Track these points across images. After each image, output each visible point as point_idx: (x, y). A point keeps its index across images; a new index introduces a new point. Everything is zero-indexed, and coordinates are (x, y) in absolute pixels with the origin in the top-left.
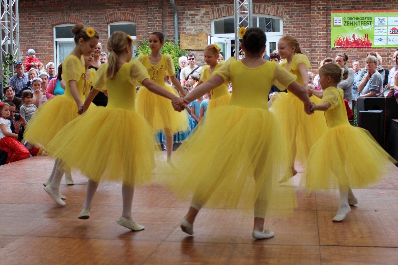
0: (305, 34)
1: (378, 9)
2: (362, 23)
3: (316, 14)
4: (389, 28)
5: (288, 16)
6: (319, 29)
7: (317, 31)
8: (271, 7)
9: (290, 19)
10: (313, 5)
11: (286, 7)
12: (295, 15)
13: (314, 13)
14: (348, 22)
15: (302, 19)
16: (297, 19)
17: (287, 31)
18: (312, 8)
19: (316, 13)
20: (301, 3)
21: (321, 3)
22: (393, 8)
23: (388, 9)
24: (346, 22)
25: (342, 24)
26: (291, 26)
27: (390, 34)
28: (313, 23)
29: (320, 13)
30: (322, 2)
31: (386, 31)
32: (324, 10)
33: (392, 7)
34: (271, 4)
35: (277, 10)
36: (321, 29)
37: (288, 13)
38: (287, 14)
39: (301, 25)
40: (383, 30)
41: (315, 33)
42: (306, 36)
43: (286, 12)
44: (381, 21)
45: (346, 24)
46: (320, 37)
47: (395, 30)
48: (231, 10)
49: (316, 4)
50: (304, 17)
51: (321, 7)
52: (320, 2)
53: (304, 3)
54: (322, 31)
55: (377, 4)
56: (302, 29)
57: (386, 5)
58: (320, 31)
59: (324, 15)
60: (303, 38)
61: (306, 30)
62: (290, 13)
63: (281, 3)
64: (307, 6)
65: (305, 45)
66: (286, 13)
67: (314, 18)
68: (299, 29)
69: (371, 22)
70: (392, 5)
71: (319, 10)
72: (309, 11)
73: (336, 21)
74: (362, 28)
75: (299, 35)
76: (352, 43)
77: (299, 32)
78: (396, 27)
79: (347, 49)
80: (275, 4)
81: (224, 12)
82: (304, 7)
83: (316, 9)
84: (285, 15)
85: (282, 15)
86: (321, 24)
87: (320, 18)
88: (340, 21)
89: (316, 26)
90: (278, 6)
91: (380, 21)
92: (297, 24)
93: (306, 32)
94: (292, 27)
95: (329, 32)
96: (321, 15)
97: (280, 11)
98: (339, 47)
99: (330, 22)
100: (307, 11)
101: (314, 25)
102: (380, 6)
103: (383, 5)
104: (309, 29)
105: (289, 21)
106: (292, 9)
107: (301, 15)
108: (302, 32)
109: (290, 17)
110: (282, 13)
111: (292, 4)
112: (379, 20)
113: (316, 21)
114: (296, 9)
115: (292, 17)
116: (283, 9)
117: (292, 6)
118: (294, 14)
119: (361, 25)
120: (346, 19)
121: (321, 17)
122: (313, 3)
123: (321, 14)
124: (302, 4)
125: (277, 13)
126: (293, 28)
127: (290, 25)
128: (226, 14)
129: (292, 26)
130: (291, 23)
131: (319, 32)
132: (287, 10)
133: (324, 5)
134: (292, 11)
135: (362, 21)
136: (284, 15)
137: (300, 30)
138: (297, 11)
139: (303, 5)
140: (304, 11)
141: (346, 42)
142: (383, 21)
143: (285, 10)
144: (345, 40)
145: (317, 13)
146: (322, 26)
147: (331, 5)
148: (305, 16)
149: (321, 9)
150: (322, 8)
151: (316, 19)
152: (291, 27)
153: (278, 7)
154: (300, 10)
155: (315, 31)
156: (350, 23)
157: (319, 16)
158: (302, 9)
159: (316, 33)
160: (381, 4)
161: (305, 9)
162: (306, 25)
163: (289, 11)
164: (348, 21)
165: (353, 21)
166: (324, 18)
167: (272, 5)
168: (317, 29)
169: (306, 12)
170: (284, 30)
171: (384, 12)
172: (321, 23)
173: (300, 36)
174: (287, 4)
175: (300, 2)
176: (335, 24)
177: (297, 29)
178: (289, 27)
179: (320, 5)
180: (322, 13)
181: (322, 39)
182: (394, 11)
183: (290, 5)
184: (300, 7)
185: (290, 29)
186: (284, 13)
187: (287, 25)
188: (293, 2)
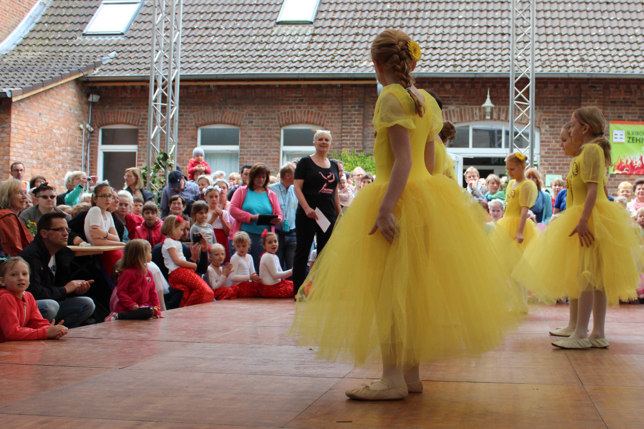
5: (547, 127)
9: (550, 131)
11: (544, 112)
12: (558, 125)
14: (633, 138)
17: (546, 148)
24: (630, 138)
25: (624, 140)
26: (551, 140)
37: (547, 121)
38: (546, 123)
43: (545, 120)
45: (631, 140)
48: (465, 114)
53: (570, 108)
62: (551, 122)
66: (544, 122)
73: (616, 136)
76: (638, 168)
79: (632, 176)
81: (454, 116)
84: (544, 125)
85: (539, 124)
88: (622, 137)
97: (536, 118)
98: (620, 172)
105: (549, 133)
106: (554, 116)
109: (550, 127)
110: (540, 121)
111: (553, 109)
114: (559, 117)
115: (553, 127)
116: (541, 116)
117: (554, 112)
118: (557, 123)
120: (631, 133)
124: (567, 110)
126: (554, 143)
127: (550, 138)
128: (458, 120)
129: (554, 140)
130: (551, 137)
132: (547, 118)
134: (553, 120)
136: (542, 124)
138: (560, 120)
141: (630, 167)
143: (543, 117)
144: (629, 163)
147: (609, 113)
152: (552, 142)
154: (565, 118)
156: (637, 140)
163: (549, 120)
164: (633, 136)
165: (641, 137)
170: (541, 145)
174: (547, 109)
175: (566, 107)
176: (615, 140)
178: (548, 142)
183: (551, 110)
184: (565, 115)
185: (551, 144)
186: (542, 122)
187: (546, 138)
188: (555, 107)
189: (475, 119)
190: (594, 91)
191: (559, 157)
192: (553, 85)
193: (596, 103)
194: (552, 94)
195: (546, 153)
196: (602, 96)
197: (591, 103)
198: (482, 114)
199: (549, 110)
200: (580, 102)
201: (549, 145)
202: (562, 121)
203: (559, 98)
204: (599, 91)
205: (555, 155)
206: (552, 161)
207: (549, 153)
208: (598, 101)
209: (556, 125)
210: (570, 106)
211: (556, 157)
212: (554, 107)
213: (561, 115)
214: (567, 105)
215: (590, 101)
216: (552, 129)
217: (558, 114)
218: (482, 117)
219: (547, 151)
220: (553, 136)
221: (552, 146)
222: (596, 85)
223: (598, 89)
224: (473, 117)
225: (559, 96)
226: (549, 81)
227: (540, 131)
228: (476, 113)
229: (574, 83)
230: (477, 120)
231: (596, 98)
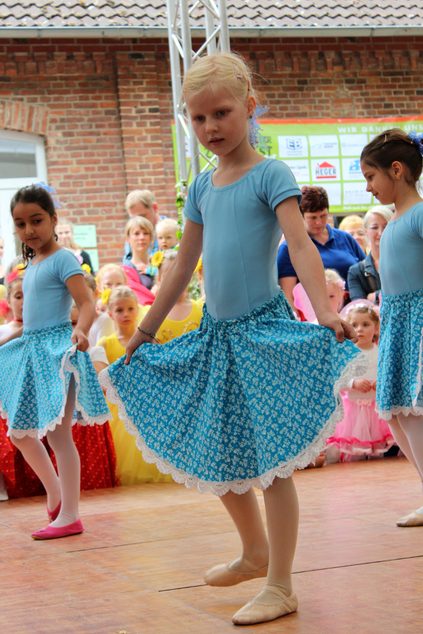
0: (108, 182)
1: (281, 116)
3: (135, 127)
4: (315, 164)
5: (59, 133)
6: (147, 166)
7: (142, 174)
8: (14, 107)
9: (66, 142)
10: (126, 104)
11: (52, 107)
12: (80, 130)
13: (131, 125)
15: (98, 141)
16: (85, 141)
17: (62, 175)
18: (126, 111)
19: (134, 124)
20: (94, 98)
21: (145, 99)
22: (317, 114)
23: (304, 115)
26: (69, 159)
27: (318, 178)
28: (130, 153)
30: (149, 96)
31: (306, 171)
32: (155, 117)
33: (313, 110)
34: (14, 99)
35: (31, 115)
36: (151, 167)
37: (59, 124)
38: (58, 128)
39: (96, 158)
40: (300, 168)
41: (137, 180)
42: (111, 186)
43: (53, 121)
44: (293, 146)
47: (328, 169)
49: (132, 100)
50: (102, 136)
51: (147, 108)
52: (141, 97)
53: (99, 98)
54: (154, 174)
55: (278, 102)
56: (100, 169)
57: (300, 106)
58: (149, 174)
59: (156, 131)
60: (105, 194)
61: (110, 171)
62: (66, 124)
63: (39, 97)
64: (108, 105)
65: (110, 211)
66: (53, 126)
67: (132, 139)
68: (93, 169)
69: (270, 148)
70: (313, 105)
71: (142, 117)
72: (116, 119)
73: (187, 147)
75: (94, 183)
77: (93, 176)
78: (329, 162)
80: (22, 100)
82: (99, 109)
83: (133, 113)
84: (53, 131)
85: (44, 130)
86: (150, 155)
87: (145, 139)
89: (139, 159)
90: (33, 104)
91: (291, 146)
92: (86, 155)
93: (112, 176)
94: (74, 162)
95: (170, 177)
96: (147, 131)
97: (38, 118)
99: (170, 149)
100: (110, 119)
101: (132, 156)
102: (286, 109)
103: (293, 105)
104: (118, 168)
105: (63, 146)
106: (70, 113)
107: (94, 129)
108: (102, 176)
109: (65, 134)
110: (44, 123)
111: (68, 99)
112: (289, 144)
113: (137, 146)
114: (80, 114)
115: (70, 134)
116: (47, 113)
117: (69, 106)
118: (76, 127)
121: (149, 136)
122: (125, 96)
123: (148, 126)
124: (94, 101)
125: (30, 125)
126: (75, 166)
127: (66, 156)
129: (74, 160)
130: (69, 153)
131: (146, 177)
132: (58, 117)
133: (155, 103)
134: (69, 120)
136: (50, 129)
137: (96, 172)
138: (81, 120)
139: (99, 102)
142: (298, 146)
143: (50, 116)
145: (139, 125)
146: (152, 159)
147: (168, 105)
148: (105, 134)
149: (147, 113)
150: (151, 110)
151: (137, 142)
152: (70, 163)
153: (31, 109)
154: (91, 116)
155: (137, 174)
157: (144, 134)
158: (95, 113)
159: (140, 178)
160: (288, 102)
161: (103, 115)
162: (108, 157)
163: (62, 120)
166: (157, 138)
167: (14, 102)
168: (142, 167)
169: (106, 123)
170: (49, 171)
171: (297, 122)
172: (150, 152)
173: (97, 186)
174: (56, 99)
175: (90, 95)
177: (87, 169)
178: (64, 163)
179: (143, 104)
180: (152, 124)
182: (320, 121)
183: (64, 102)
184: (91, 110)
185: (69, 167)
186: (48, 124)
187: (59, 156)
188: (72, 95)
190: (140, 63)
191: (87, 191)
192: (64, 53)
193: (144, 86)
194: (62, 72)
195: (62, 184)
196: (155, 73)
197: (137, 87)
199: (59, 102)
200: (117, 84)
201: (65, 170)
202: (85, 123)
203: (76, 78)
204: (149, 63)
205: (79, 188)
206: (74, 199)
207: (68, 185)
208: (148, 83)
209: (75, 131)
210: (97, 94)
211: (82, 192)
212: (68, 96)
213: (82, 110)
214: (93, 91)
215: (135, 83)
216: (69, 138)
217: (78, 110)
219: (62, 180)
220: (73, 152)
221: (72, 171)
222: (143, 53)
223: (146, 59)
225: (76, 74)
226: (57, 45)
227: (46, 143)
229: (102, 49)
231: (144, 77)
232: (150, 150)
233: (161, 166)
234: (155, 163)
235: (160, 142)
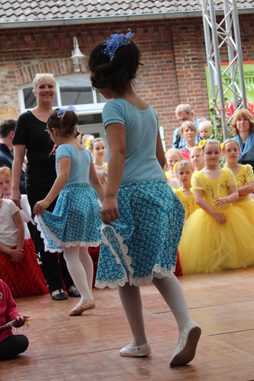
0: (170, 102)
2: (250, 81)
3: (184, 69)
5: (141, 75)
6: (191, 91)
7: (189, 96)
9: (145, 80)
10: (178, 56)
12: (152, 72)
13: (181, 68)
15: (163, 78)
16: (155, 78)
18: (178, 60)
19: (184, 67)
20: (160, 54)
21: (189, 53)
24: (227, 80)
26: (147, 89)
28: (181, 84)
29: (189, 67)
30: (191, 51)
32: (196, 63)
36: (194, 92)
38: (140, 72)
39: (162, 88)
42: (171, 104)
46: (194, 104)
49: (182, 53)
50: (165, 75)
51: (190, 58)
52: (187, 51)
53: (163, 53)
54: (196, 95)
56: (165, 94)
58: (193, 96)
59: (196, 71)
60: (168, 108)
61: (171, 95)
62: (145, 70)
64: (168, 57)
65: (171, 118)
67: (182, 76)
68: (161, 94)
71: (188, 63)
72: (173, 65)
74: (252, 87)
75: (162, 102)
77: (161, 99)
82: (163, 60)
83: (183, 61)
86: (193, 84)
87: (190, 75)
89: (187, 88)
92: (156, 86)
93: (171, 98)
95: (205, 97)
96: (191, 71)
99: (205, 81)
100: (169, 65)
101: (183, 86)
104: (175, 93)
105: (143, 82)
106: (146, 63)
107: (160, 72)
108: (166, 98)
109: (144, 75)
113: (185, 80)
114: (152, 63)
115: (147, 75)
117: (146, 59)
118: (150, 71)
119: (250, 83)
121: (192, 74)
122: (178, 52)
123: (192, 68)
124: (160, 56)
126: (150, 93)
129: (150, 90)
130: (147, 86)
131: (191, 97)
133: (195, 55)
134: (146, 67)
135: (250, 76)
137: (163, 96)
138: (153, 67)
139: (163, 56)
140: (165, 66)
141: (231, 110)
145: (186, 68)
146: (194, 87)
147: (202, 55)
148: (167, 74)
149: (191, 61)
150: (193, 59)
151: (185, 78)
154: (159, 64)
155: (186, 96)
157: (189, 73)
158: (161, 62)
159: (188, 98)
161: (165, 63)
162: (169, 87)
163: (142, 67)
166: (197, 75)
168: (188, 92)
169: (167, 68)
172: (193, 83)
173: (163, 104)
175: (158, 52)
177: (157, 95)
178: (144, 92)
179: (188, 55)
180: (193, 67)
181: (198, 108)
184: (158, 61)
185: (147, 94)
187: (141, 88)
188: (147, 53)
189: (62, 73)
190: (185, 32)
191: (158, 107)
192: (142, 29)
193: (189, 45)
194: (141, 40)
196: (195, 37)
197: (184, 46)
198: (69, 67)
200: (173, 45)
201: (145, 96)
202: (155, 68)
203: (150, 43)
204: (191, 32)
208: (190, 43)
209: (150, 73)
210: (162, 51)
212: (145, 53)
213: (154, 61)
214: (159, 50)
215: (183, 44)
216: (146, 78)
217: (151, 61)
218: (70, 71)
220: (149, 85)
221: (149, 96)
222: (187, 26)
223: (189, 30)
224: (60, 71)
225: (150, 41)
226: (138, 25)
228: (62, 67)
229: (164, 25)
230: (64, 75)
231: (188, 40)
232: (193, 82)
233: (200, 91)
234: (196, 89)
235: (198, 77)
